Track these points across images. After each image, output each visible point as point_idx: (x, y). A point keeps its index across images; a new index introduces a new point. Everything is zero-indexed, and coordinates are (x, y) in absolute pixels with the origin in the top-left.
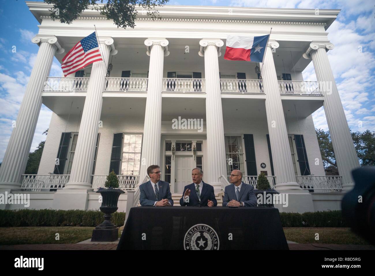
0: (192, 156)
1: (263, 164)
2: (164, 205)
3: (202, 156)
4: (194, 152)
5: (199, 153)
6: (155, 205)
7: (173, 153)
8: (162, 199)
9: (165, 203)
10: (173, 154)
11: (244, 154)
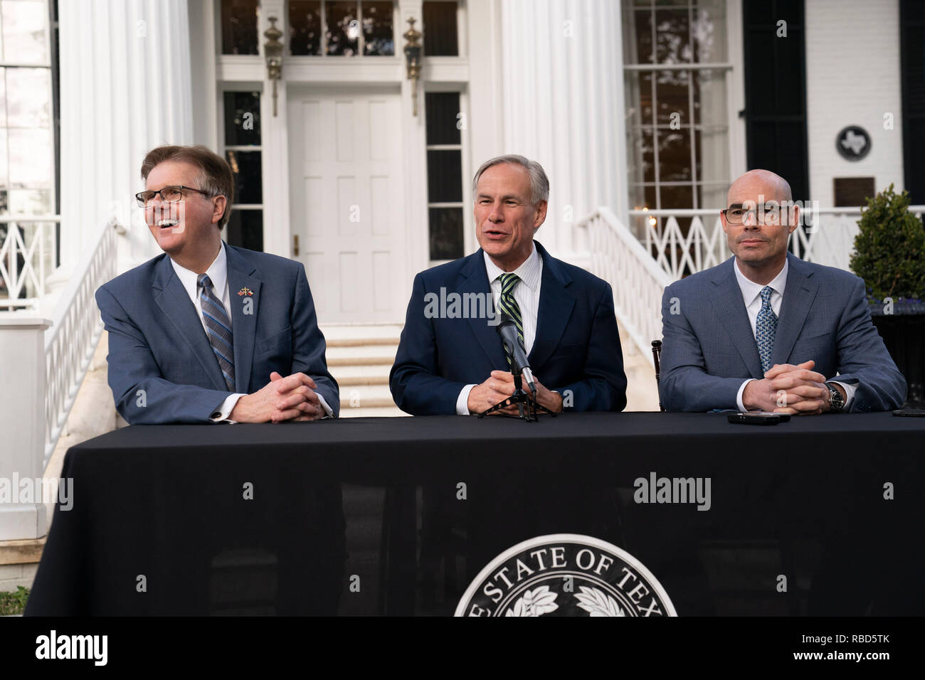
0: (396, 89)
1: (850, 135)
2: (287, 414)
3: (464, 86)
4: (409, 59)
5: (442, 71)
6: (231, 416)
7: (276, 72)
8: (273, 375)
9: (291, 399)
10: (271, 77)
11: (731, 69)
